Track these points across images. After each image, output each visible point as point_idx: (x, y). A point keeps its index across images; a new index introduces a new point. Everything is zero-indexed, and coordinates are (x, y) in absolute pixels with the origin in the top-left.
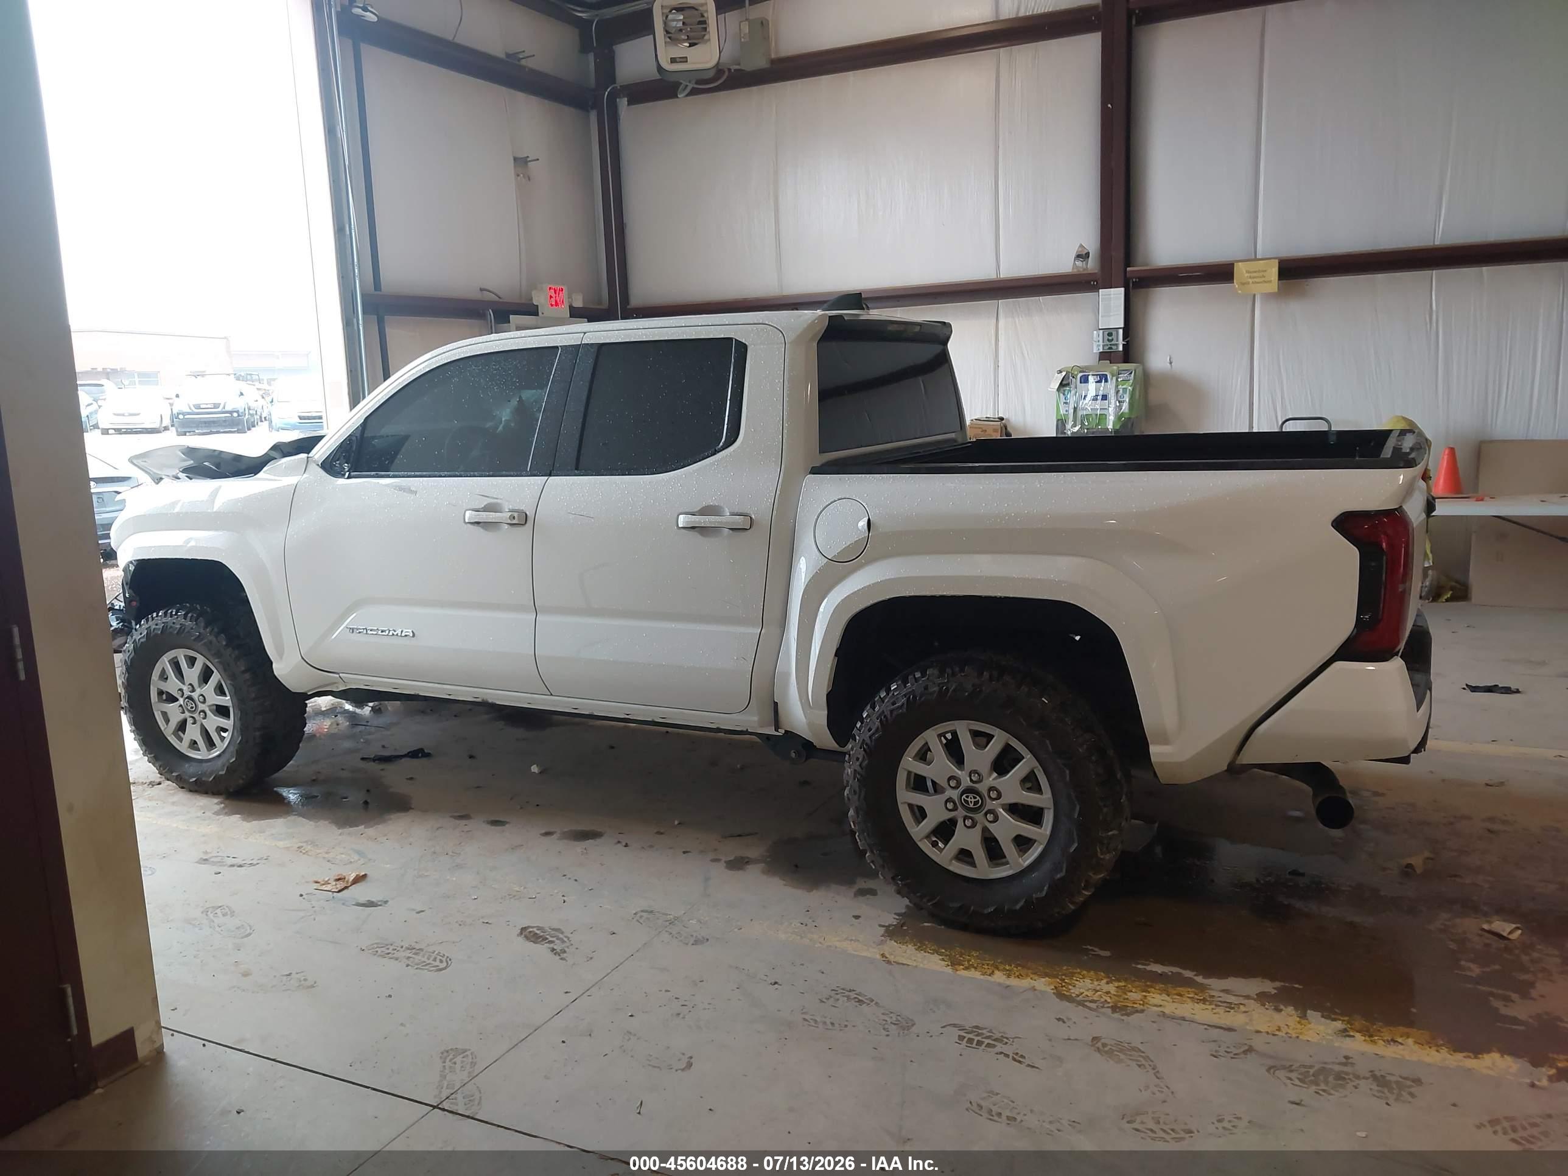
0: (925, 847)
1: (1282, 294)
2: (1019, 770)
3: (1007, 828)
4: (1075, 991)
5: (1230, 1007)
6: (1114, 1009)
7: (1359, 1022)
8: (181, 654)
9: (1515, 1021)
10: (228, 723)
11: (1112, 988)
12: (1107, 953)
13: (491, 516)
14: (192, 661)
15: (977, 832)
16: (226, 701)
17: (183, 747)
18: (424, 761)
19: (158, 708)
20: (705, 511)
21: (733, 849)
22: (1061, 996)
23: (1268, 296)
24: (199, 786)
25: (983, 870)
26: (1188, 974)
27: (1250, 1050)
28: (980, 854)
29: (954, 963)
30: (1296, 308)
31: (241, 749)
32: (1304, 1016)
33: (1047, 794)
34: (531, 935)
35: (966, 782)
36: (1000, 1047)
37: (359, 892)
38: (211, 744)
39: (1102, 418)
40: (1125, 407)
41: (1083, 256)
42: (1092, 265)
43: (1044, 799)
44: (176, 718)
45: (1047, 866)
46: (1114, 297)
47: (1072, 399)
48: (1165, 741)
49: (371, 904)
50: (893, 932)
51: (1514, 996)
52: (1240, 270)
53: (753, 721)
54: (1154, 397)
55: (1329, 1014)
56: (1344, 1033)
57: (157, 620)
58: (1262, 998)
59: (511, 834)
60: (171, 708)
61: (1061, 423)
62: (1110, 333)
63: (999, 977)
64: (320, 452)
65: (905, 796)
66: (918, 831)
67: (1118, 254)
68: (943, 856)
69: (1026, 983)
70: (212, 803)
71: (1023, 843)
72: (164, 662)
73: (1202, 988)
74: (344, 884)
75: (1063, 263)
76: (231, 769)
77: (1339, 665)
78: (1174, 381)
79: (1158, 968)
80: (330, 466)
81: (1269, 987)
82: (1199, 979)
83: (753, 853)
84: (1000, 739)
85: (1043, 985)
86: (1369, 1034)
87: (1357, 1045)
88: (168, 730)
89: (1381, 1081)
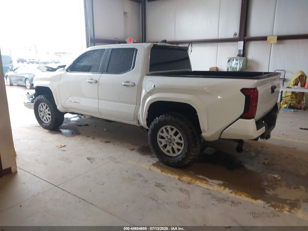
0: (162, 149)
1: (278, 43)
2: (178, 136)
3: (176, 147)
4: (182, 179)
5: (211, 185)
6: (188, 183)
7: (235, 191)
8: (43, 104)
9: (269, 194)
10: (50, 117)
11: (190, 179)
12: (192, 173)
13: (91, 81)
14: (44, 105)
15: (171, 147)
16: (50, 113)
17: (43, 120)
18: (87, 126)
19: (40, 113)
20: (127, 82)
21: (133, 147)
22: (179, 179)
23: (274, 44)
24: (45, 128)
25: (171, 154)
26: (206, 178)
27: (210, 194)
28: (171, 151)
29: (162, 171)
30: (281, 46)
31: (52, 121)
32: (225, 189)
33: (183, 141)
34: (89, 159)
35: (169, 137)
36: (162, 188)
37: (63, 149)
38: (48, 120)
39: (236, 68)
40: (241, 66)
41: (235, 34)
42: (237, 36)
43: (182, 142)
44: (42, 115)
45: (182, 155)
46: (241, 43)
47: (230, 64)
48: (205, 132)
49: (64, 151)
50: (154, 165)
51: (271, 190)
52: (268, 38)
53: (135, 123)
54: (248, 64)
55: (230, 189)
56: (231, 193)
57: (39, 97)
58: (219, 185)
59: (95, 141)
60: (41, 113)
61: (228, 69)
62: (240, 51)
63: (169, 175)
64: (66, 68)
65: (159, 139)
66: (161, 146)
67: (243, 34)
68: (165, 151)
69: (174, 176)
70: (47, 131)
71: (179, 150)
72: (40, 105)
73: (208, 181)
74: (61, 147)
75: (231, 36)
76: (50, 125)
77: (240, 119)
78: (253, 61)
79: (201, 176)
80: (67, 70)
81: (221, 182)
82: (208, 180)
83: (136, 148)
84: (175, 130)
85: (177, 177)
86: (236, 193)
87: (233, 195)
88: (41, 117)
89: (233, 202)
